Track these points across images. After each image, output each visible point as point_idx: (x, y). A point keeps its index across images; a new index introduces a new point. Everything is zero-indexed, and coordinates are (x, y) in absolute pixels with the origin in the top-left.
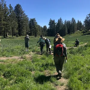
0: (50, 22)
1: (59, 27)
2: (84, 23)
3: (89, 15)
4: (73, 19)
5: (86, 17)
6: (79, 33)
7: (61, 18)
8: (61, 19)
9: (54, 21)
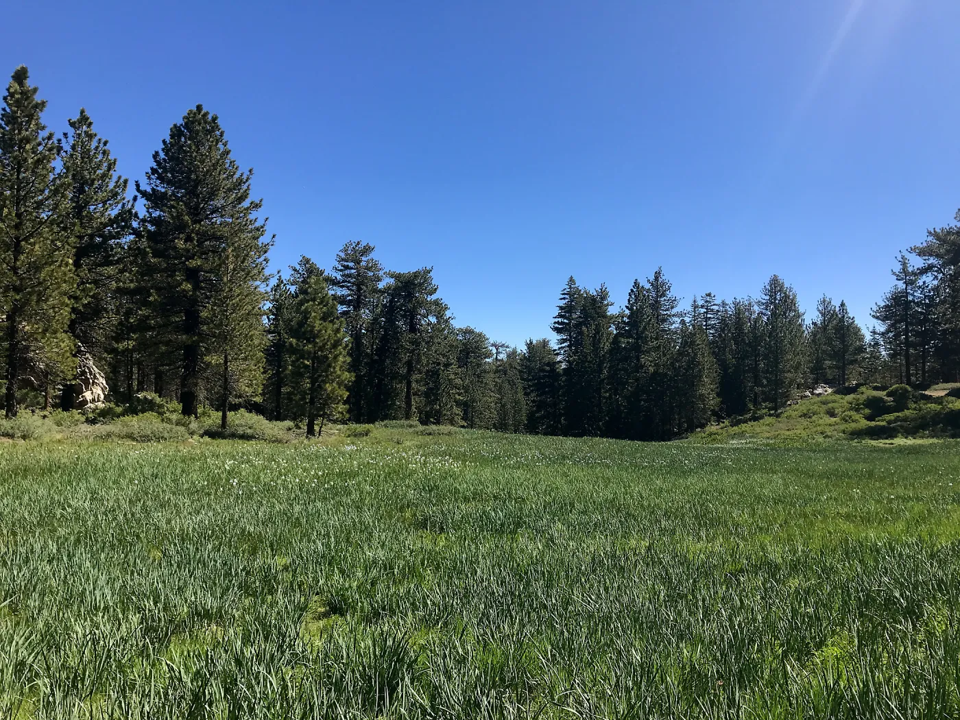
0: (566, 311)
1: (636, 348)
2: (881, 327)
3: (922, 253)
4: (775, 286)
5: (898, 268)
6: (831, 414)
7: (665, 277)
8: (659, 286)
9: (603, 295)
